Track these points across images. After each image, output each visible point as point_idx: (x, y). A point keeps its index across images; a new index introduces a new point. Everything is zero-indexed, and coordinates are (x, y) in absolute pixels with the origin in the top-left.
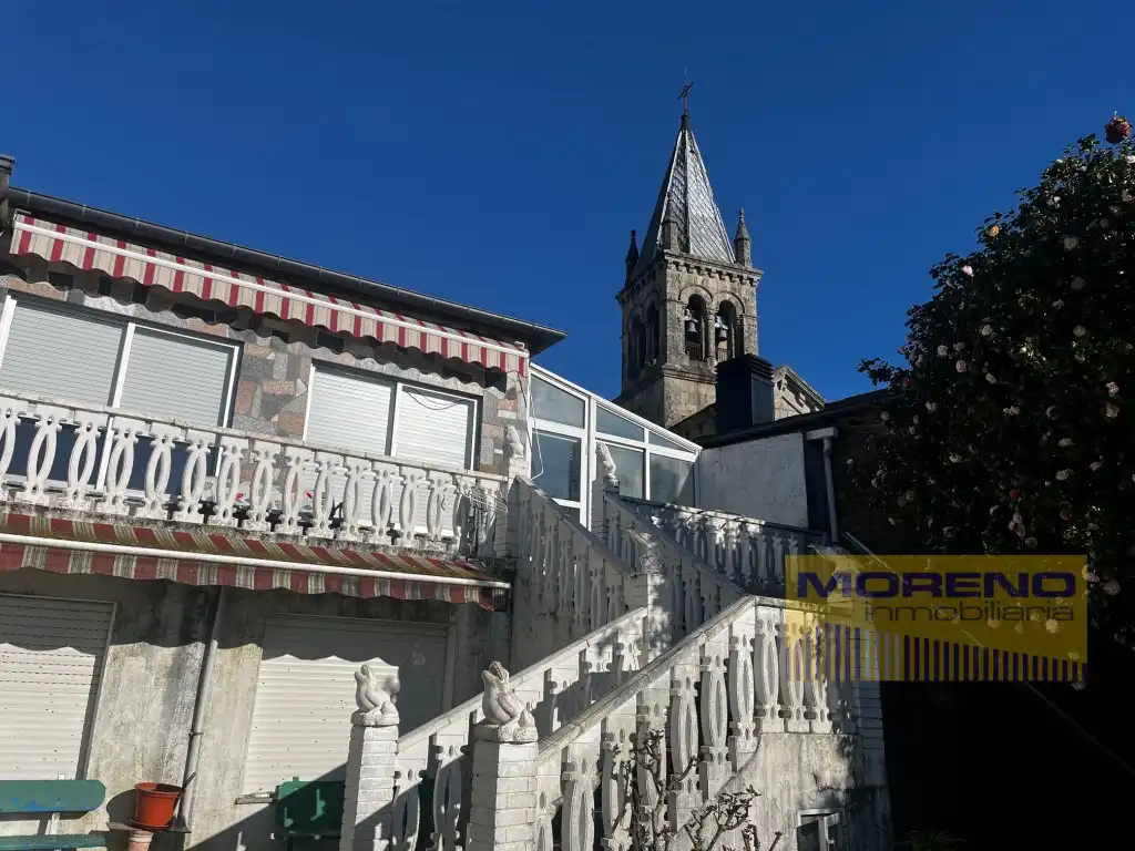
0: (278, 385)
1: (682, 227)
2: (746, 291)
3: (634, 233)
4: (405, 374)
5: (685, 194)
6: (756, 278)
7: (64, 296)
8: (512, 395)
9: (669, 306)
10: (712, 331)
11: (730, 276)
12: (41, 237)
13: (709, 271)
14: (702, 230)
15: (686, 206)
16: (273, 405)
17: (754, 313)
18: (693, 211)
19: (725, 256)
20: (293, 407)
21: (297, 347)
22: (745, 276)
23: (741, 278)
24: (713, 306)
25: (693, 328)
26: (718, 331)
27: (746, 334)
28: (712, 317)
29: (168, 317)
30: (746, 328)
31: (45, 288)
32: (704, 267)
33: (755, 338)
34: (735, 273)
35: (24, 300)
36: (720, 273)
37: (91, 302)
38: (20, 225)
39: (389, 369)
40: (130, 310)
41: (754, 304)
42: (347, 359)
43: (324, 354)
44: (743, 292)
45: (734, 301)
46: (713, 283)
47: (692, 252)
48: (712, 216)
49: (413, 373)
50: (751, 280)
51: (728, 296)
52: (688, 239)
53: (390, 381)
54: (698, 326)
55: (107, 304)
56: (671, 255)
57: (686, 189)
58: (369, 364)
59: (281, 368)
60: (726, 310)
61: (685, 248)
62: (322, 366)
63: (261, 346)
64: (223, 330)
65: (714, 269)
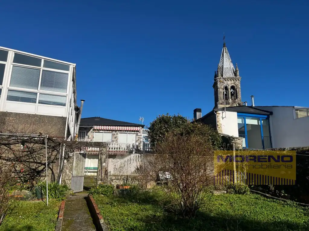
0: (116, 136)
1: (222, 71)
2: (238, 83)
3: (215, 72)
4: (128, 132)
5: (223, 63)
6: (240, 79)
7: (98, 131)
8: (140, 132)
9: (218, 89)
10: (230, 93)
11: (233, 80)
12: (95, 127)
13: (228, 80)
14: (227, 71)
15: (223, 66)
16: (115, 138)
17: (240, 87)
18: (224, 67)
19: (232, 75)
20: (117, 138)
21: (117, 132)
22: (237, 79)
23: (236, 80)
24: (229, 87)
25: (225, 93)
26: (231, 92)
27: (238, 92)
28: (229, 90)
29: (106, 131)
30: (238, 91)
31: (97, 131)
32: (226, 79)
33: (240, 92)
34: (234, 79)
35: (95, 132)
36: (231, 80)
37: (100, 131)
38: (94, 127)
39: (126, 132)
40: (103, 131)
41: (240, 85)
42: (122, 132)
43: (120, 132)
44: (237, 83)
45: (234, 85)
46: (229, 82)
47: (223, 76)
48: (229, 67)
49: (129, 132)
50: (239, 80)
51: (233, 85)
52: (223, 74)
53: (127, 133)
54: (226, 92)
55: (101, 131)
56: (219, 79)
57: (223, 62)
58: (124, 132)
59: (116, 134)
60: (233, 87)
61: (222, 76)
62: (120, 133)
63: (114, 132)
64: (111, 132)
65: (229, 79)
